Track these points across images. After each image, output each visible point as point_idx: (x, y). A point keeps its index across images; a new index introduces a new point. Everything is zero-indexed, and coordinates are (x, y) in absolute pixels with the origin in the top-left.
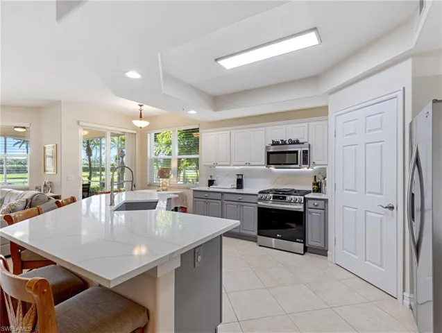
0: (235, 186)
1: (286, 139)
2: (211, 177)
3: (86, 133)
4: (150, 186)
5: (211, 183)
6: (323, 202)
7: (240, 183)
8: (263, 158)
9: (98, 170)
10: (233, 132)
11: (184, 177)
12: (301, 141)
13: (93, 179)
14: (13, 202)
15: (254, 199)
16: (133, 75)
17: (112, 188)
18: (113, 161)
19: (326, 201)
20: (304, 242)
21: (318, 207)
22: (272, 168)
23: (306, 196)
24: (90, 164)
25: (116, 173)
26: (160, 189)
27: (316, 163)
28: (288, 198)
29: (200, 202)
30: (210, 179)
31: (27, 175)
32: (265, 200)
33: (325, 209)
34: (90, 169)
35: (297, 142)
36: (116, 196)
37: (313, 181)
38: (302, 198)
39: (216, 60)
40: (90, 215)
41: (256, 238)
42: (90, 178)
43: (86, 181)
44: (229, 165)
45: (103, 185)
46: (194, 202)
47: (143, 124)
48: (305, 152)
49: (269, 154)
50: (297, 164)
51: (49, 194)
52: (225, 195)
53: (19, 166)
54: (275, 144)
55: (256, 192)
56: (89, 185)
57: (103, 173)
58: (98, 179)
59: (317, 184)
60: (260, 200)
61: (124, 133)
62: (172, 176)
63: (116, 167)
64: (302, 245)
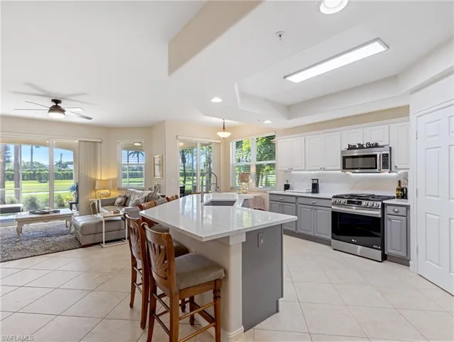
0: (311, 191)
1: (364, 143)
2: (287, 181)
3: (182, 144)
4: (232, 189)
5: (287, 187)
6: (405, 208)
7: (315, 188)
8: (338, 163)
9: (191, 174)
10: (307, 138)
11: (266, 182)
12: (380, 144)
13: (186, 183)
14: (137, 198)
15: (328, 203)
16: (217, 100)
17: (202, 189)
18: (202, 167)
19: (408, 207)
20: (383, 249)
21: (399, 214)
22: (349, 173)
23: (384, 202)
24: (184, 170)
25: (205, 178)
26: (241, 192)
27: (399, 167)
28: (364, 203)
29: (276, 205)
30: (286, 183)
31: (143, 179)
32: (339, 204)
33: (407, 216)
34: (184, 174)
35: (376, 146)
36: (205, 195)
37: (397, 186)
38: (380, 203)
39: (285, 77)
40: (185, 214)
41: (330, 242)
42: (184, 182)
43: (181, 184)
44: (304, 170)
45: (195, 188)
46: (271, 204)
47: (226, 135)
48: (385, 156)
49: (344, 158)
50: (376, 168)
51: (158, 194)
52: (300, 199)
53: (134, 172)
54: (351, 148)
55: (330, 196)
56: (184, 187)
57: (195, 178)
58: (191, 183)
59: (402, 190)
60: (334, 204)
61: (211, 143)
62: (251, 181)
63: (205, 172)
64: (380, 252)
